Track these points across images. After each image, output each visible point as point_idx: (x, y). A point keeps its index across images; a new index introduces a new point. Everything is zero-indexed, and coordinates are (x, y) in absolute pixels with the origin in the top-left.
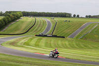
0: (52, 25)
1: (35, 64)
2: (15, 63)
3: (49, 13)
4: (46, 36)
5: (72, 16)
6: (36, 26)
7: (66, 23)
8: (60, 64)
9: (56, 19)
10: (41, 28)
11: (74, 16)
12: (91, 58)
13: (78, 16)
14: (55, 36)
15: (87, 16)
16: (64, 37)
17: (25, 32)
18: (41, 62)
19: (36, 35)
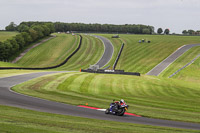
1: (78, 129)
2: (40, 127)
3: (108, 26)
4: (102, 72)
6: (83, 50)
7: (143, 46)
11: (160, 31)
13: (167, 31)
15: (184, 32)
17: (59, 63)
18: (93, 124)
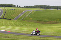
0: (4, 12)
3: (2, 5)
11: (17, 6)
13: (20, 6)
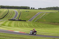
0: (18, 14)
1: (8, 37)
3: (17, 7)
4: (15, 20)
5: (31, 8)
6: (9, 14)
7: (27, 12)
8: (23, 37)
9: (21, 10)
10: (12, 16)
11: (32, 8)
12: (41, 33)
13: (34, 8)
14: (20, 20)
15: (39, 8)
16: (25, 21)
17: (2, 18)
19: (9, 20)
